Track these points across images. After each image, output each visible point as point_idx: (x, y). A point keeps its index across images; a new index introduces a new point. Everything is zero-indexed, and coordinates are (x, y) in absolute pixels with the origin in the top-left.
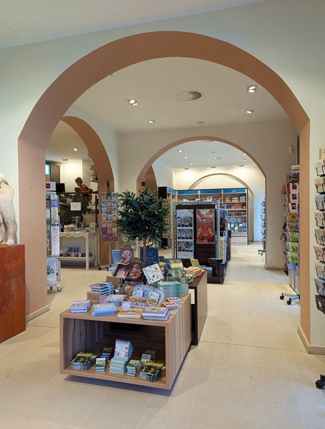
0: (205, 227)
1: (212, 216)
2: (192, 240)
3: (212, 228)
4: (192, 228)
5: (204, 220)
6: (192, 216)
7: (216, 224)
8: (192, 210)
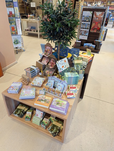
0: (97, 23)
1: (102, 16)
2: (88, 30)
3: (100, 24)
4: (90, 23)
5: (97, 19)
6: (91, 15)
7: (103, 22)
8: (92, 12)
